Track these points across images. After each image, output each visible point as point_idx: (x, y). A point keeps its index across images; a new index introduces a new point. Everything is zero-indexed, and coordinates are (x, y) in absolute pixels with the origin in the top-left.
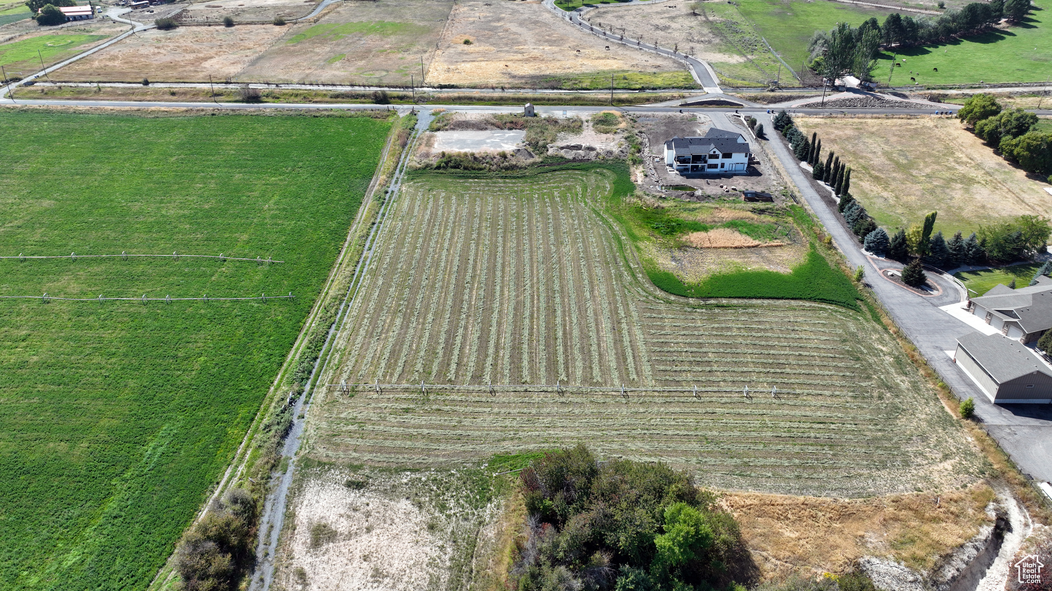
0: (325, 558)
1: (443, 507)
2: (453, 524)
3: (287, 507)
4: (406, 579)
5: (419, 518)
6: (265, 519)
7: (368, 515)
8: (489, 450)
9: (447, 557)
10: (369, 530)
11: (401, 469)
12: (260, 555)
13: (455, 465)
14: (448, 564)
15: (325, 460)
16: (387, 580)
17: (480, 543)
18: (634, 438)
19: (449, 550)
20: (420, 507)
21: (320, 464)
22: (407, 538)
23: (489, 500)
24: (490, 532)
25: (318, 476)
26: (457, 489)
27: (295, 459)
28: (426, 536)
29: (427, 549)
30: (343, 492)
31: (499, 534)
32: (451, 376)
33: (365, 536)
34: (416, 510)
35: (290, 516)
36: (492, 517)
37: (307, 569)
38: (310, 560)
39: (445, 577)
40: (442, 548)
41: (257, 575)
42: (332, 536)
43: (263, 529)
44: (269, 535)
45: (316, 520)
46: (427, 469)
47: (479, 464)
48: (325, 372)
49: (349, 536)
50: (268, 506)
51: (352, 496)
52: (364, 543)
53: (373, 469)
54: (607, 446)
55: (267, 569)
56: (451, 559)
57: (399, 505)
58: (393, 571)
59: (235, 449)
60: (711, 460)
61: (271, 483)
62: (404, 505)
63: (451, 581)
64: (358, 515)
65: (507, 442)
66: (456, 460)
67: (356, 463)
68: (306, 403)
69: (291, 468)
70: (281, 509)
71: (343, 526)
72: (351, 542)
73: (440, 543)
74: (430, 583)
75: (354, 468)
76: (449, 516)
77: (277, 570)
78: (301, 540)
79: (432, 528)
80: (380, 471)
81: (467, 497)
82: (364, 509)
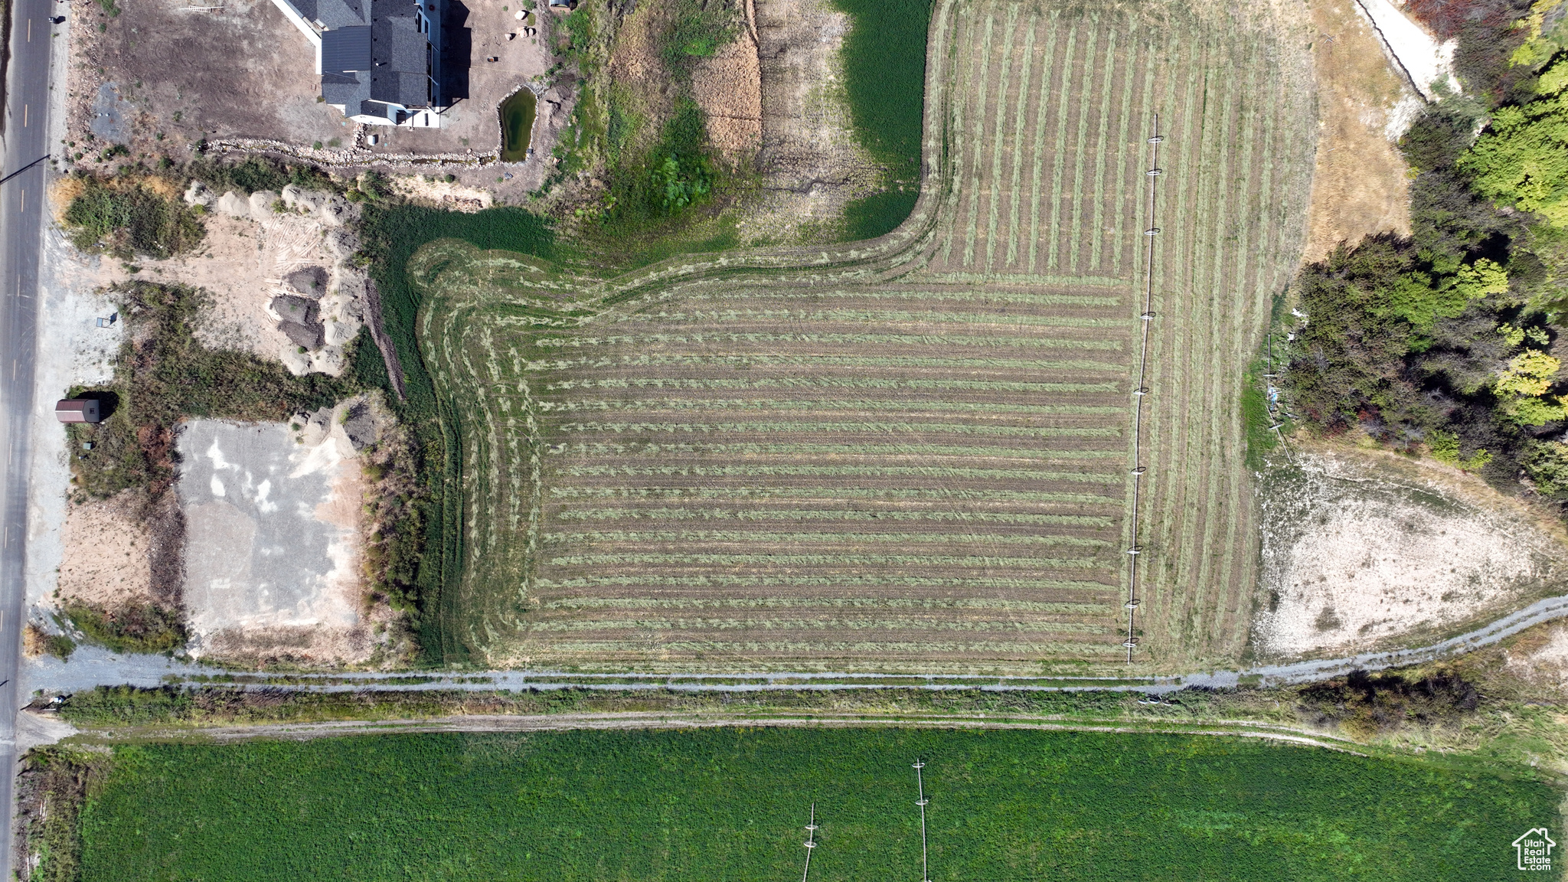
0: (1349, 612)
1: (1303, 513)
2: (1321, 501)
3: (1299, 661)
4: (1373, 538)
5: (1313, 533)
6: (1313, 678)
7: (1307, 583)
8: (1237, 471)
9: (1354, 504)
10: (1323, 579)
11: (1259, 561)
12: (1348, 671)
13: (1258, 505)
14: (1360, 502)
15: (1245, 639)
16: (1373, 554)
17: (1343, 475)
18: (1224, 316)
19: (1347, 503)
20: (1301, 534)
21: (1249, 643)
22: (1333, 542)
23: (1297, 468)
24: (1334, 467)
25: (1264, 640)
26: (1284, 501)
27: (1242, 671)
28: (1331, 526)
29: (1345, 523)
30: (1281, 611)
31: (1338, 458)
32: (1104, 521)
33: (1329, 582)
34: (1303, 538)
35: (1307, 656)
36: (1317, 465)
37: (1359, 626)
38: (1351, 625)
39: (1372, 504)
40: (1344, 509)
41: (1366, 667)
42: (1328, 611)
43: (1324, 676)
44: (1328, 669)
45: (1311, 631)
46: (1259, 532)
47: (1256, 480)
48: (1093, 675)
49: (1329, 596)
50: (1298, 680)
51: (1286, 602)
52: (1336, 582)
53: (1257, 588)
54: (1238, 345)
55: (1360, 661)
56: (1356, 500)
57: (1298, 555)
58: (1365, 550)
59: (1219, 738)
60: (1263, 243)
61: (1273, 685)
62: (1298, 550)
63: (1376, 498)
64: (1306, 593)
65: (1227, 453)
66: (1251, 504)
67: (1250, 606)
68: (1152, 683)
69: (1254, 671)
70: (1302, 666)
71: (1318, 605)
72: (1334, 592)
73: (1340, 511)
74: (1377, 516)
75: (1256, 605)
76: (1313, 506)
77: (1360, 652)
78: (1333, 639)
79: (1323, 521)
80: (1260, 579)
81: (1293, 490)
82: (1301, 588)
